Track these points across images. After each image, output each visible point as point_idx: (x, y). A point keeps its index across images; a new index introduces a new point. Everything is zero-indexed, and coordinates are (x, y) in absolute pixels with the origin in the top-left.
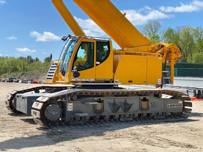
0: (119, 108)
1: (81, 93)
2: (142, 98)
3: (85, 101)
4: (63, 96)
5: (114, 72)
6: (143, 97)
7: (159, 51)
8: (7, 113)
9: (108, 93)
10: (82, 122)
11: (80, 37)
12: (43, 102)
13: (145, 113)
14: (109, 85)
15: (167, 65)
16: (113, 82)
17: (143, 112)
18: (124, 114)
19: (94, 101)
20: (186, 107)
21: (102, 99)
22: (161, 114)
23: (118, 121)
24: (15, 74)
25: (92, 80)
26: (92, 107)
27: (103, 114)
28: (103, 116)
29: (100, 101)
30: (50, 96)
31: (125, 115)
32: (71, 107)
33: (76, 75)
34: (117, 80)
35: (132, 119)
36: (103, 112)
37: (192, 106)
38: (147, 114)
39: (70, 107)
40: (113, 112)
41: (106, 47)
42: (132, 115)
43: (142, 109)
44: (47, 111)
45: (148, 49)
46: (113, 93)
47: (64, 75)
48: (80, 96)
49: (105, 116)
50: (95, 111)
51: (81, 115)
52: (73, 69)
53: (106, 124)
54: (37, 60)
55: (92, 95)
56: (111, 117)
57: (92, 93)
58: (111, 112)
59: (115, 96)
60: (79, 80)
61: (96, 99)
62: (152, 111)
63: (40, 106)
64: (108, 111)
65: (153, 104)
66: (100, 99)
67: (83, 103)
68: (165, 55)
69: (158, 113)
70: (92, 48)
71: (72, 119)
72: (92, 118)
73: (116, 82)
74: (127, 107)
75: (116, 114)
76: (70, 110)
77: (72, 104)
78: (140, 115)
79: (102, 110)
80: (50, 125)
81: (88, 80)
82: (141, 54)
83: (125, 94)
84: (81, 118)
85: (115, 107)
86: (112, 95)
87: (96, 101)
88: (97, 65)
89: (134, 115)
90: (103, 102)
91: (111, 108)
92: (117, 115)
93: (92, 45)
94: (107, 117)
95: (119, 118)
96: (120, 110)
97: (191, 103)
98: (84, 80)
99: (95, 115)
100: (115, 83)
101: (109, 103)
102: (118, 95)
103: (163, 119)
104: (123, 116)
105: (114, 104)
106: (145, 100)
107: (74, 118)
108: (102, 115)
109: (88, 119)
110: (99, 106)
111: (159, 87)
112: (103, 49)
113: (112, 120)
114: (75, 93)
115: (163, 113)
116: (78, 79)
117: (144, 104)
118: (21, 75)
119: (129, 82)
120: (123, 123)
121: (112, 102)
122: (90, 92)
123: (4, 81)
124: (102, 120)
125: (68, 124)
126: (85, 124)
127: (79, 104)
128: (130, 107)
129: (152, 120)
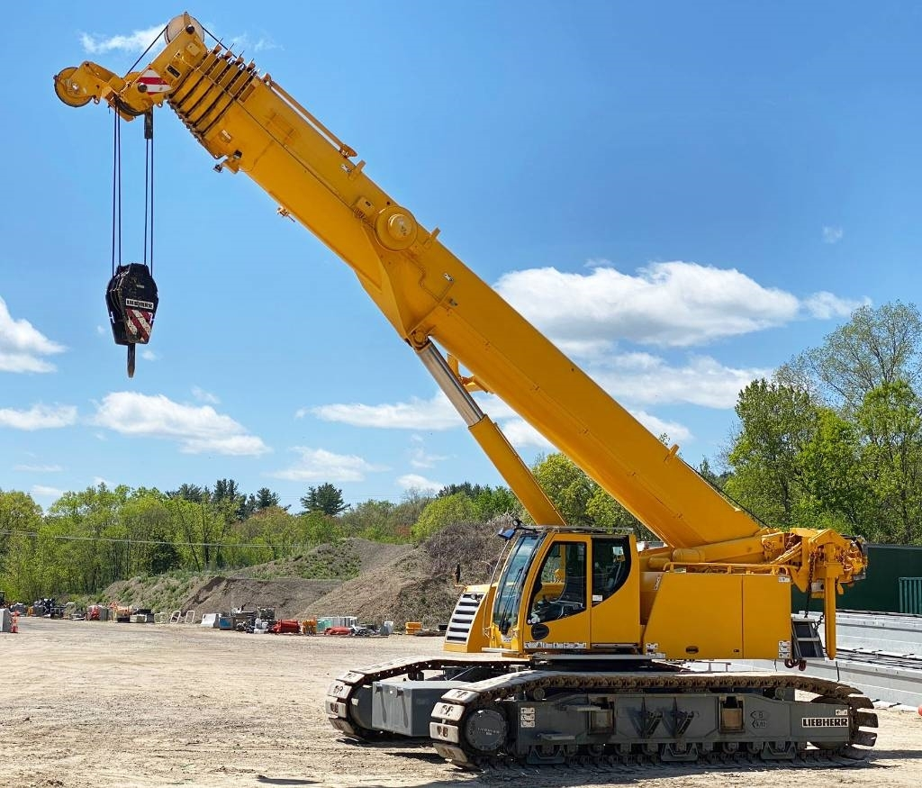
0: (657, 723)
1: (554, 681)
2: (723, 697)
3: (564, 703)
4: (510, 690)
5: (644, 621)
6: (726, 695)
7: (786, 555)
8: (334, 740)
9: (625, 683)
10: (558, 760)
11: (549, 530)
12: (462, 704)
13: (734, 741)
14: (628, 659)
15: (813, 596)
16: (641, 651)
17: (728, 738)
18: (672, 741)
19: (587, 703)
20: (861, 729)
21: (610, 698)
22: (783, 746)
23: (654, 760)
24: (174, 582)
25: (581, 646)
26: (583, 718)
27: (614, 740)
28: (614, 745)
29: (604, 704)
30: (479, 689)
31: (674, 746)
32: (529, 718)
33: (539, 632)
34: (652, 647)
35: (695, 758)
36: (614, 733)
37: (876, 726)
38: (741, 744)
39: (527, 718)
40: (642, 734)
41: (618, 551)
42: (694, 746)
43: (724, 730)
44: (474, 728)
45: (750, 549)
46: (640, 683)
47: (505, 632)
48: (552, 690)
49: (619, 745)
50: (592, 730)
51: (555, 738)
52: (530, 617)
53: (622, 767)
54: (267, 500)
55: (584, 688)
56: (637, 749)
57: (583, 682)
58: (637, 735)
59: (647, 691)
60: (548, 646)
61: (593, 697)
62: (755, 736)
63: (456, 713)
64: (626, 733)
65: (757, 716)
66: (605, 699)
67: (561, 707)
68: (805, 567)
69: (773, 744)
70: (582, 558)
71: (534, 749)
72: (584, 750)
73: (650, 651)
74: (679, 721)
75: (649, 742)
76: (529, 725)
77: (530, 710)
78: (718, 747)
79: (611, 729)
80: (479, 762)
81: (570, 646)
82: (723, 570)
83: (674, 686)
84: (557, 747)
85: (646, 722)
86: (637, 689)
87: (594, 704)
88: (594, 604)
89: (700, 745)
90: (612, 708)
91: (634, 723)
92: (652, 744)
93: (581, 549)
94: (626, 748)
95: (659, 753)
96: (661, 729)
97: (875, 715)
98: (559, 646)
99: (592, 740)
100: (647, 656)
101: (631, 712)
102: (653, 688)
103: (790, 761)
104: (668, 747)
105: (643, 714)
106: (731, 703)
107: (539, 748)
108: (611, 742)
109: (572, 749)
110: (602, 718)
111: (794, 665)
112: (612, 556)
113: (640, 757)
114: (538, 683)
115: (788, 744)
116: (543, 644)
117: (730, 716)
118: (209, 588)
119: (688, 650)
120: (668, 767)
121: (638, 708)
122: (578, 679)
123: (124, 619)
124: (611, 757)
125: (522, 762)
126: (566, 765)
127: (550, 708)
128: (688, 723)
129: (755, 763)
